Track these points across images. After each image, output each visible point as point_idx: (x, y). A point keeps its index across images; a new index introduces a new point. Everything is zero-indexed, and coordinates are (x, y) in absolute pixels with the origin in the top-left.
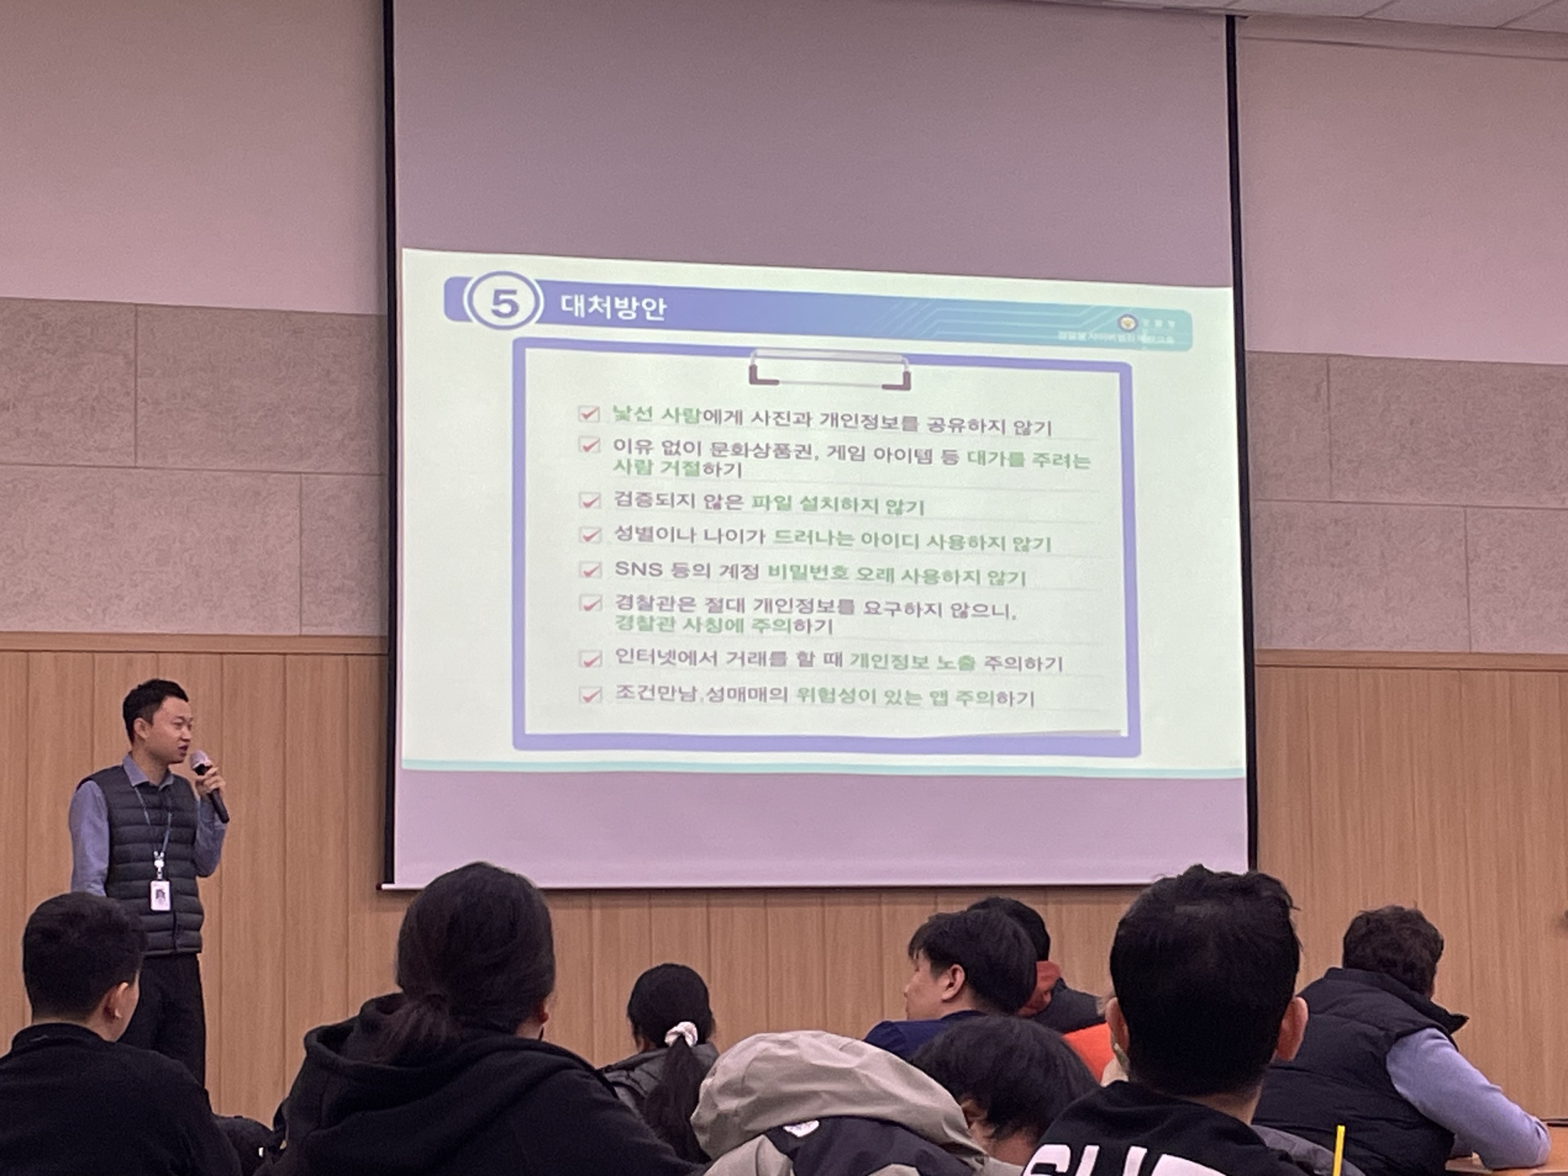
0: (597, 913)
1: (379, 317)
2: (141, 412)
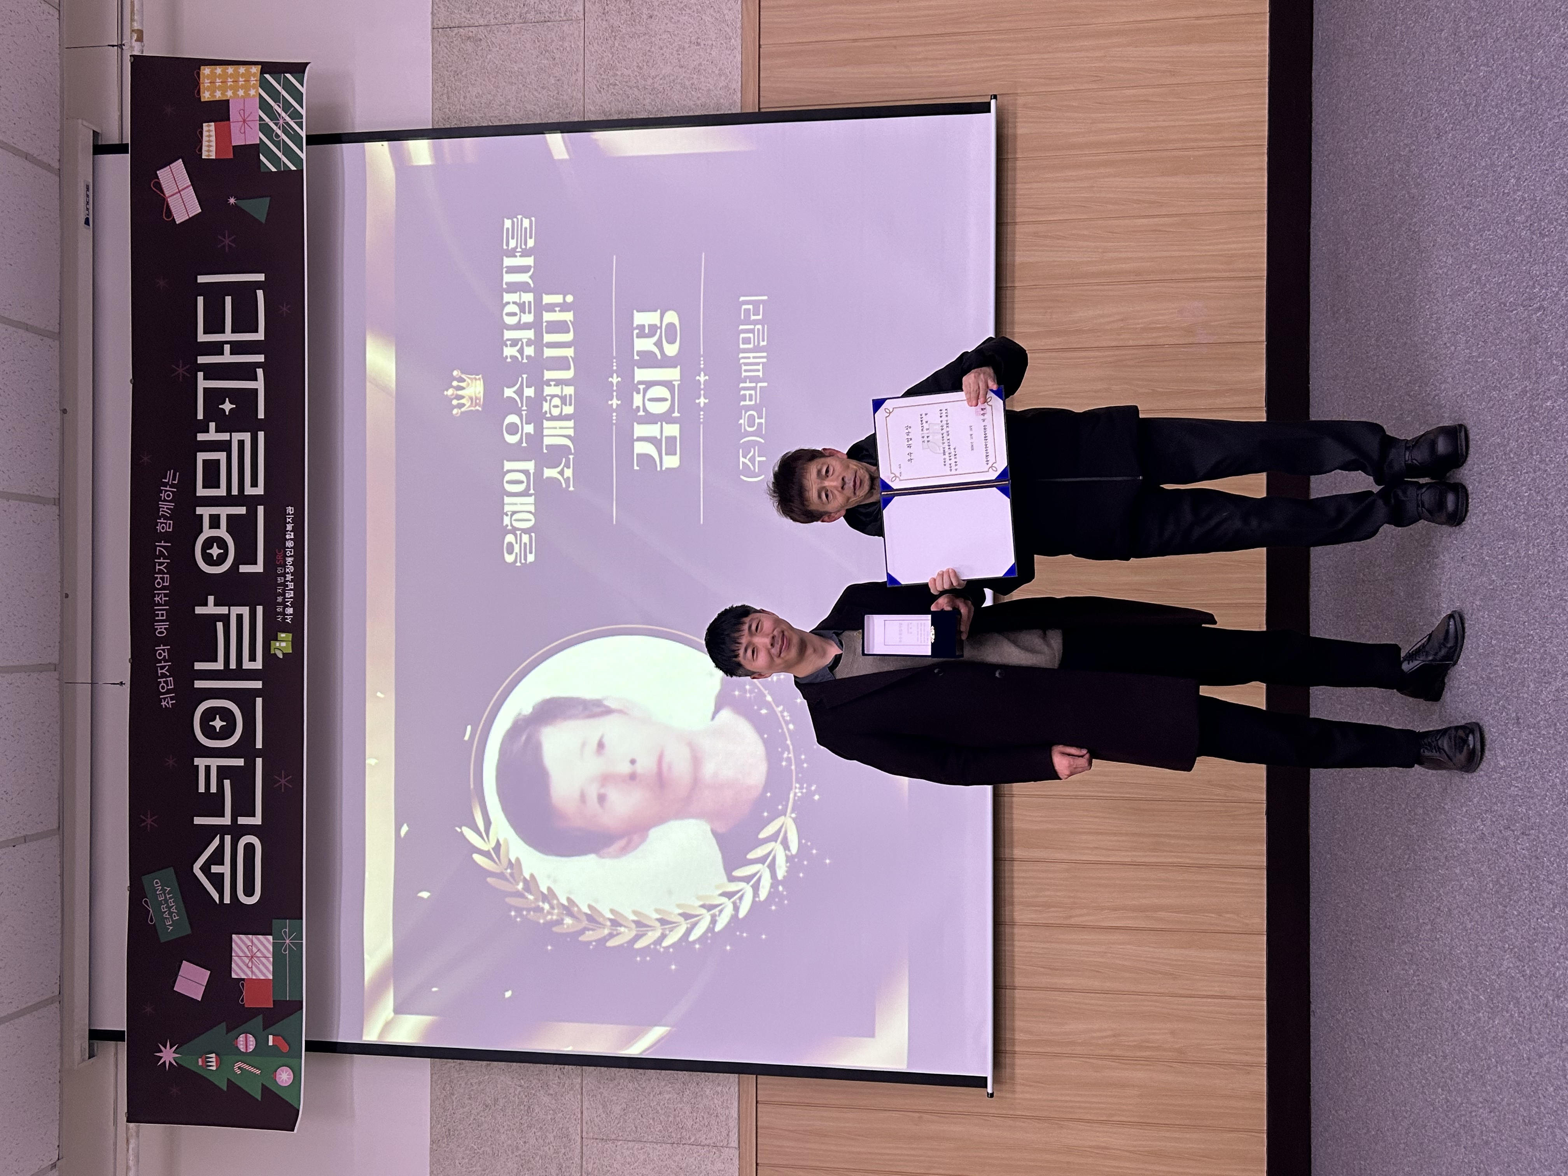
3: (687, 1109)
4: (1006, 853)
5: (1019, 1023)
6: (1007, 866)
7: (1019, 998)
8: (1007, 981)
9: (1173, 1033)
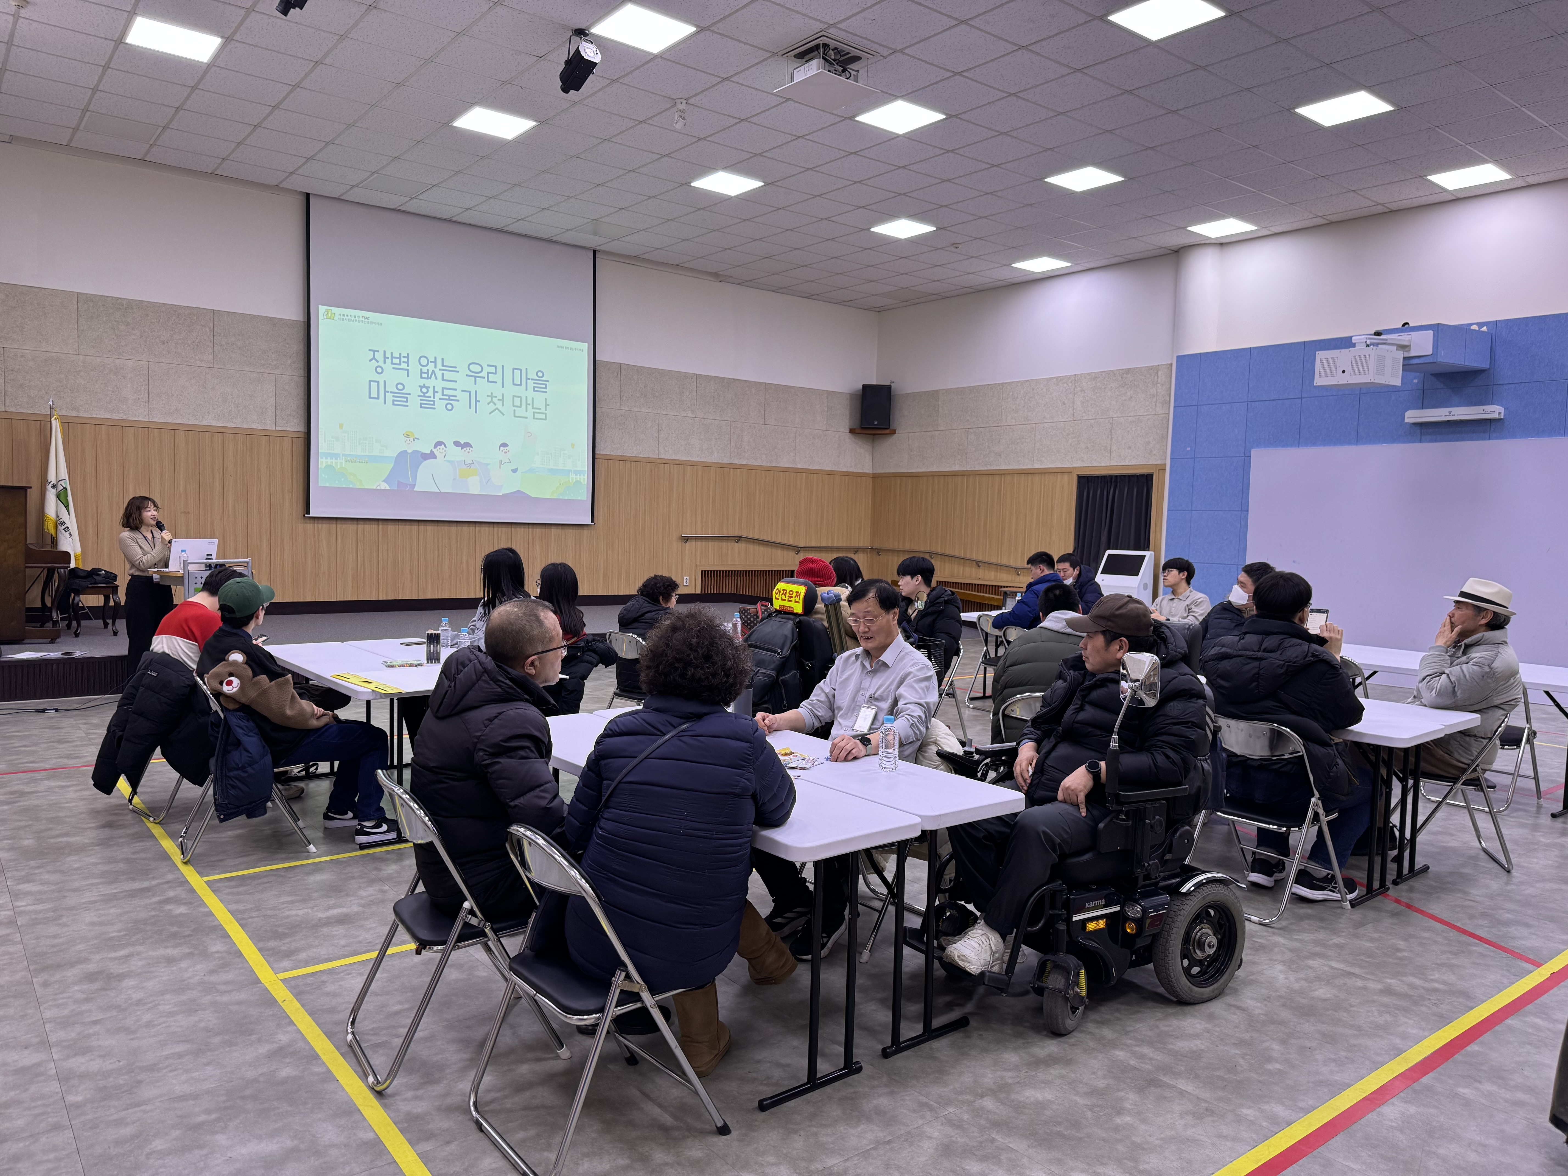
0: (380, 526)
1: (304, 322)
2: (216, 349)
3: (288, 413)
4: (380, 523)
5: (325, 526)
6: (376, 523)
7: (333, 526)
8: (339, 522)
9: (324, 573)
